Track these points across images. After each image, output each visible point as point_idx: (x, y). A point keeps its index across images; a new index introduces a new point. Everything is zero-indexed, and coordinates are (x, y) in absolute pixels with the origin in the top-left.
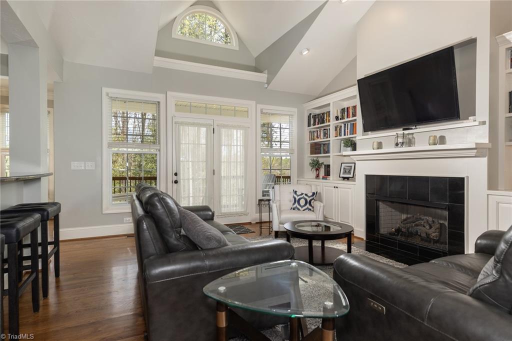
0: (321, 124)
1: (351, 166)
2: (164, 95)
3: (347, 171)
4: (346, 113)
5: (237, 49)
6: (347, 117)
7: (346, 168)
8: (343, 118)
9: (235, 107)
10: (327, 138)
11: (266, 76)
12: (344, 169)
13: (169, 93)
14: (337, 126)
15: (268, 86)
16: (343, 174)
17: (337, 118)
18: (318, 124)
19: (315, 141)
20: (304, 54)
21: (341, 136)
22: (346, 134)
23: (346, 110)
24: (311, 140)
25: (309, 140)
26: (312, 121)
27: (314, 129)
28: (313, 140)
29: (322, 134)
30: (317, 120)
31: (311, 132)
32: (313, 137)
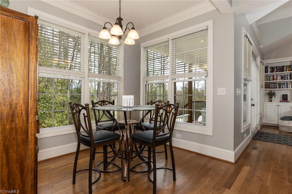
0: (279, 72)
18: (276, 72)
19: (271, 81)
24: (267, 81)
25: (265, 81)
26: (269, 70)
27: (271, 75)
28: (269, 80)
29: (279, 78)
30: (275, 70)
31: (267, 76)
32: (268, 79)
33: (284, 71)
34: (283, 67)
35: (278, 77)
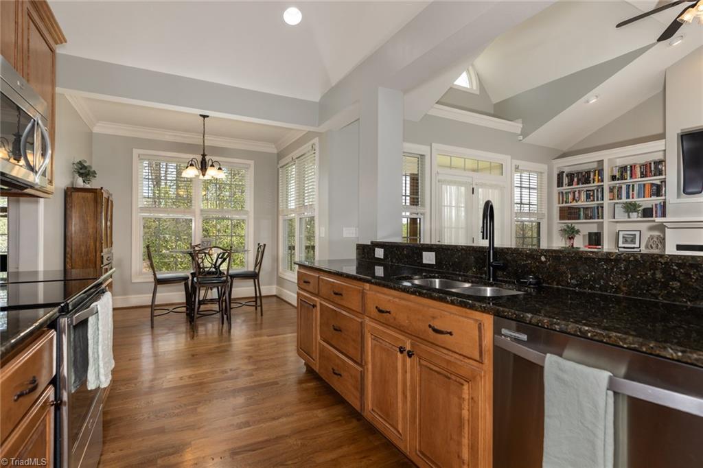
0: (583, 184)
1: (635, 235)
2: (429, 147)
3: (629, 240)
4: (629, 172)
5: (478, 93)
6: (631, 177)
7: (626, 236)
8: (622, 178)
9: (491, 163)
10: (594, 200)
11: (521, 126)
12: (623, 237)
13: (433, 145)
14: (614, 187)
15: (524, 138)
16: (623, 243)
17: (613, 178)
18: (578, 184)
19: (569, 205)
20: (591, 102)
21: (621, 199)
22: (631, 197)
23: (629, 169)
24: (562, 203)
25: (559, 203)
26: (566, 180)
27: (569, 190)
28: (566, 203)
29: (583, 196)
30: (576, 179)
31: (562, 193)
32: (565, 199)
33: (590, 183)
34: (588, 173)
35: (582, 194)
